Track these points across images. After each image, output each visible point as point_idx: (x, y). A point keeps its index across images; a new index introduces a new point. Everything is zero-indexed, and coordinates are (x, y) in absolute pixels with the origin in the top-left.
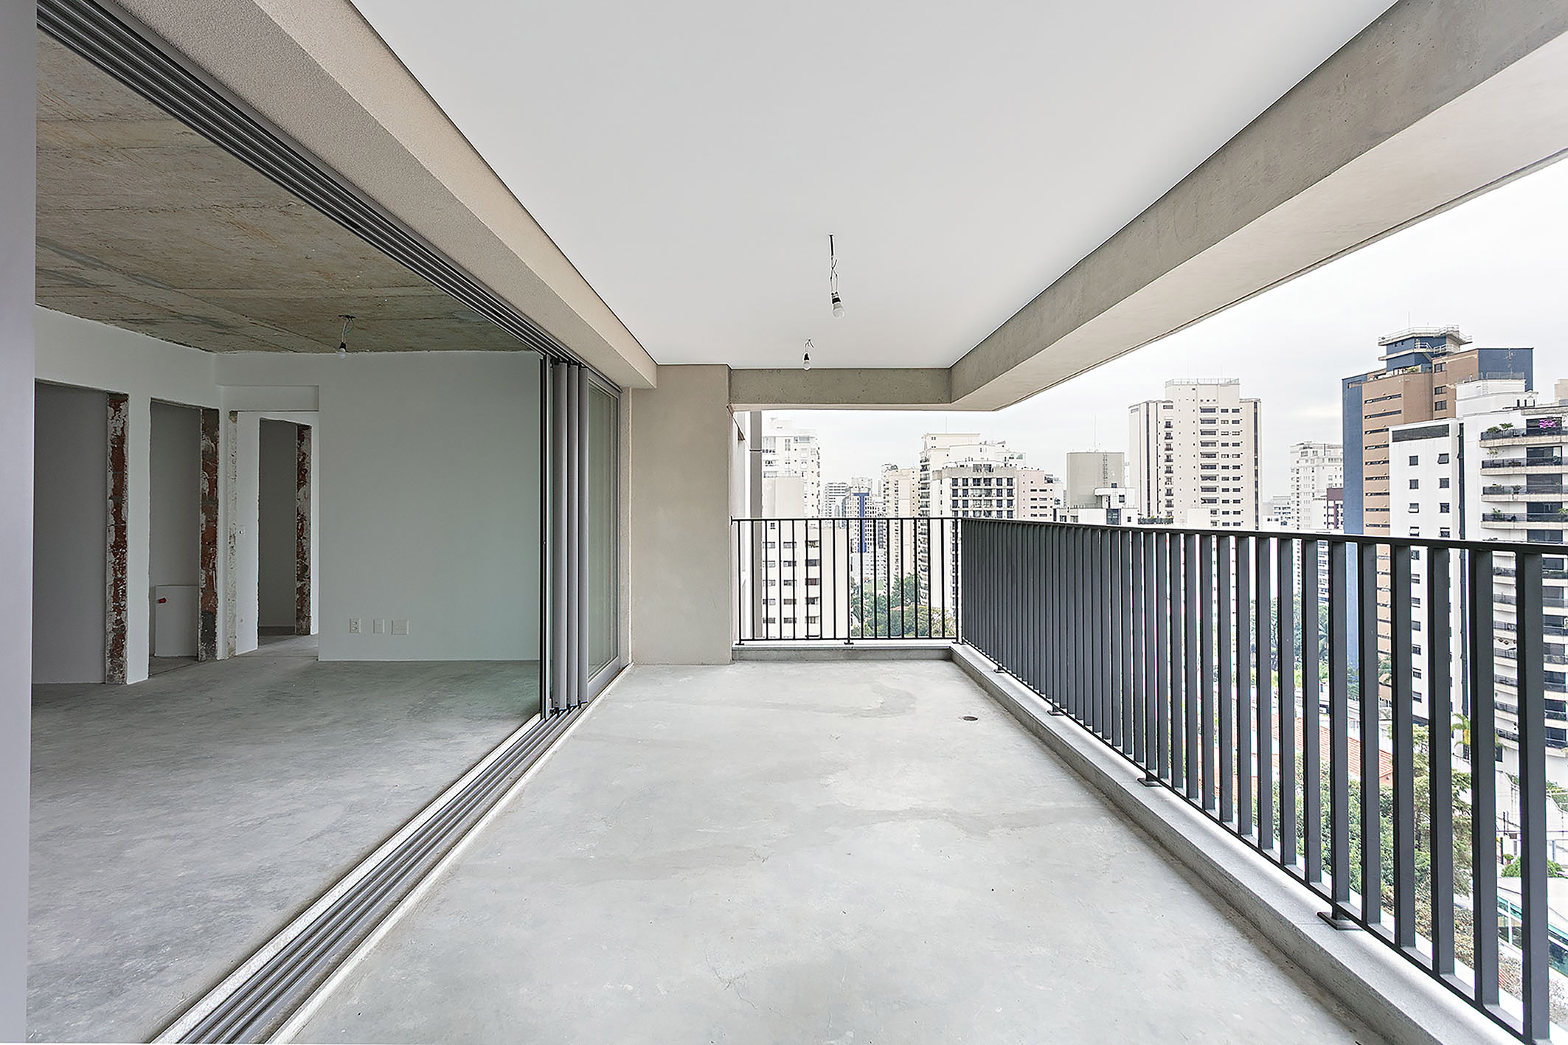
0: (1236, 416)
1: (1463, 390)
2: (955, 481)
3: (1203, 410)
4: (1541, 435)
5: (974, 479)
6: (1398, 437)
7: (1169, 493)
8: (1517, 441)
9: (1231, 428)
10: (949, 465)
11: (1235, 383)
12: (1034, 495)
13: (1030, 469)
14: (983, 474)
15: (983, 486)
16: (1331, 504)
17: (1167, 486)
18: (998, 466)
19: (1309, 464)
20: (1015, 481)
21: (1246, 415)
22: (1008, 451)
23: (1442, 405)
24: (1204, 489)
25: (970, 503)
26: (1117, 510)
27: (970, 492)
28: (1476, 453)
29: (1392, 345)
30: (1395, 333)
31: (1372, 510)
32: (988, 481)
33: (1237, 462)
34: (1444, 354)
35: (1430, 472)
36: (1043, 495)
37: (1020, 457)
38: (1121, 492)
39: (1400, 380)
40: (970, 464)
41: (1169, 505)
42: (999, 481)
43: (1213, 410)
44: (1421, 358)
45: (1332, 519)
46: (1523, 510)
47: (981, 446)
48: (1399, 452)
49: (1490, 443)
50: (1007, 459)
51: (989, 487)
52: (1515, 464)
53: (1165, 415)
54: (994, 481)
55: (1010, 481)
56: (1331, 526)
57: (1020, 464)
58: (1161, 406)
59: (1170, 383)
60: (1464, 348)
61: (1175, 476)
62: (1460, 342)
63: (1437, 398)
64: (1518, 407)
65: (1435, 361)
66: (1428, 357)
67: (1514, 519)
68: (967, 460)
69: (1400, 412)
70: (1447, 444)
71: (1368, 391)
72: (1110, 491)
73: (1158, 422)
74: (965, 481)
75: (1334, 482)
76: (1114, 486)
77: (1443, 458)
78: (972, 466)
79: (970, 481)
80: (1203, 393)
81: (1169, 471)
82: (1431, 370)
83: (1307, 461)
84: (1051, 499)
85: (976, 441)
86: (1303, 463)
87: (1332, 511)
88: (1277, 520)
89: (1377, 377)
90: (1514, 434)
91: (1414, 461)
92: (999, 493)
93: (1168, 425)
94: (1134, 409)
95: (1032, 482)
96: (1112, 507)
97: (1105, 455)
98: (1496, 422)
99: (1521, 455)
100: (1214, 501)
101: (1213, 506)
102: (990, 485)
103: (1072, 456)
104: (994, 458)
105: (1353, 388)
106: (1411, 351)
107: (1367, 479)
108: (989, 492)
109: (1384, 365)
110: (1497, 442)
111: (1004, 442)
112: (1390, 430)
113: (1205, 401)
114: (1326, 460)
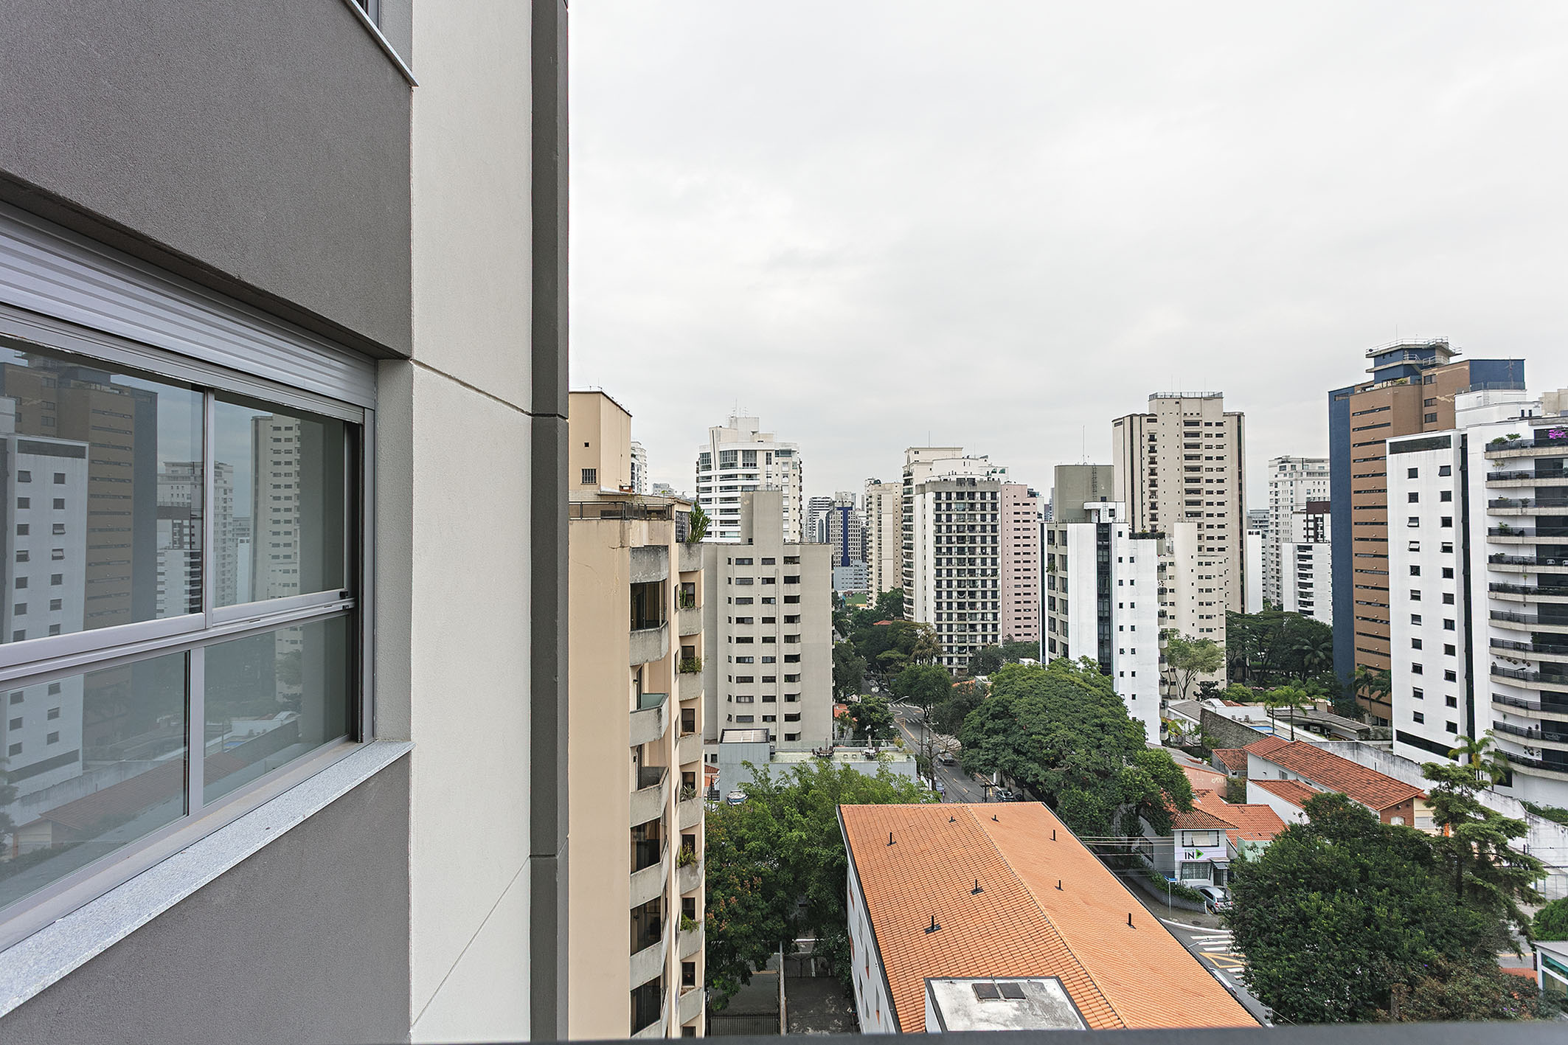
0: (1220, 430)
1: (1462, 401)
2: (938, 496)
3: (1187, 424)
4: (1549, 446)
5: (958, 493)
6: (1396, 448)
7: (1153, 506)
8: (1525, 452)
9: (1214, 441)
10: (933, 479)
11: (1218, 397)
12: (1017, 509)
13: (1013, 483)
14: (966, 489)
15: (966, 500)
16: (1311, 517)
17: (1152, 500)
18: (981, 480)
19: (1287, 478)
20: (998, 495)
21: (1230, 428)
22: (990, 466)
23: (1433, 418)
24: (1189, 503)
25: (954, 517)
26: (1108, 525)
27: (953, 506)
28: (1480, 466)
29: (1379, 357)
30: (1382, 345)
31: (1361, 524)
32: (972, 495)
33: (1221, 475)
34: (1433, 366)
35: (1430, 485)
36: (1026, 509)
37: (1003, 471)
38: (1111, 505)
39: (1389, 392)
40: (954, 478)
41: (1154, 518)
42: (983, 495)
43: (1197, 424)
44: (1409, 370)
45: (1311, 533)
46: (1531, 525)
47: (964, 460)
48: (1396, 465)
49: (1496, 455)
50: (990, 473)
51: (972, 501)
52: (1523, 476)
53: (1149, 427)
54: (978, 495)
55: (994, 495)
56: (1311, 540)
57: (1003, 479)
58: (1145, 419)
59: (1153, 397)
60: (1453, 360)
61: (1160, 490)
62: (1451, 354)
63: (1427, 410)
64: (1523, 418)
65: (1425, 373)
66: (1417, 369)
67: (1522, 533)
68: (951, 473)
69: (1389, 424)
70: (1448, 456)
71: (1355, 404)
72: (1099, 505)
73: (1141, 436)
74: (949, 495)
75: (1316, 495)
76: (1104, 499)
77: (1445, 471)
78: (956, 480)
79: (954, 495)
80: (1188, 407)
81: (1153, 484)
82: (1420, 382)
83: (1285, 475)
84: (1034, 513)
85: (958, 454)
86: (1281, 477)
87: (1311, 525)
88: (1258, 533)
89: (1364, 389)
90: (1522, 445)
91: (1413, 473)
92: (983, 507)
93: (1152, 438)
94: (1117, 423)
95: (1015, 496)
96: (1101, 522)
97: (1094, 468)
98: (1502, 432)
99: (1530, 467)
100: (1198, 514)
101: (1198, 520)
102: (974, 499)
103: (1061, 471)
104: (976, 471)
105: (1339, 400)
106: (1401, 363)
107: (1355, 492)
108: (972, 506)
109: (1371, 377)
110: (1504, 454)
111: (987, 457)
112: (1388, 441)
113: (1189, 414)
114: (1305, 474)
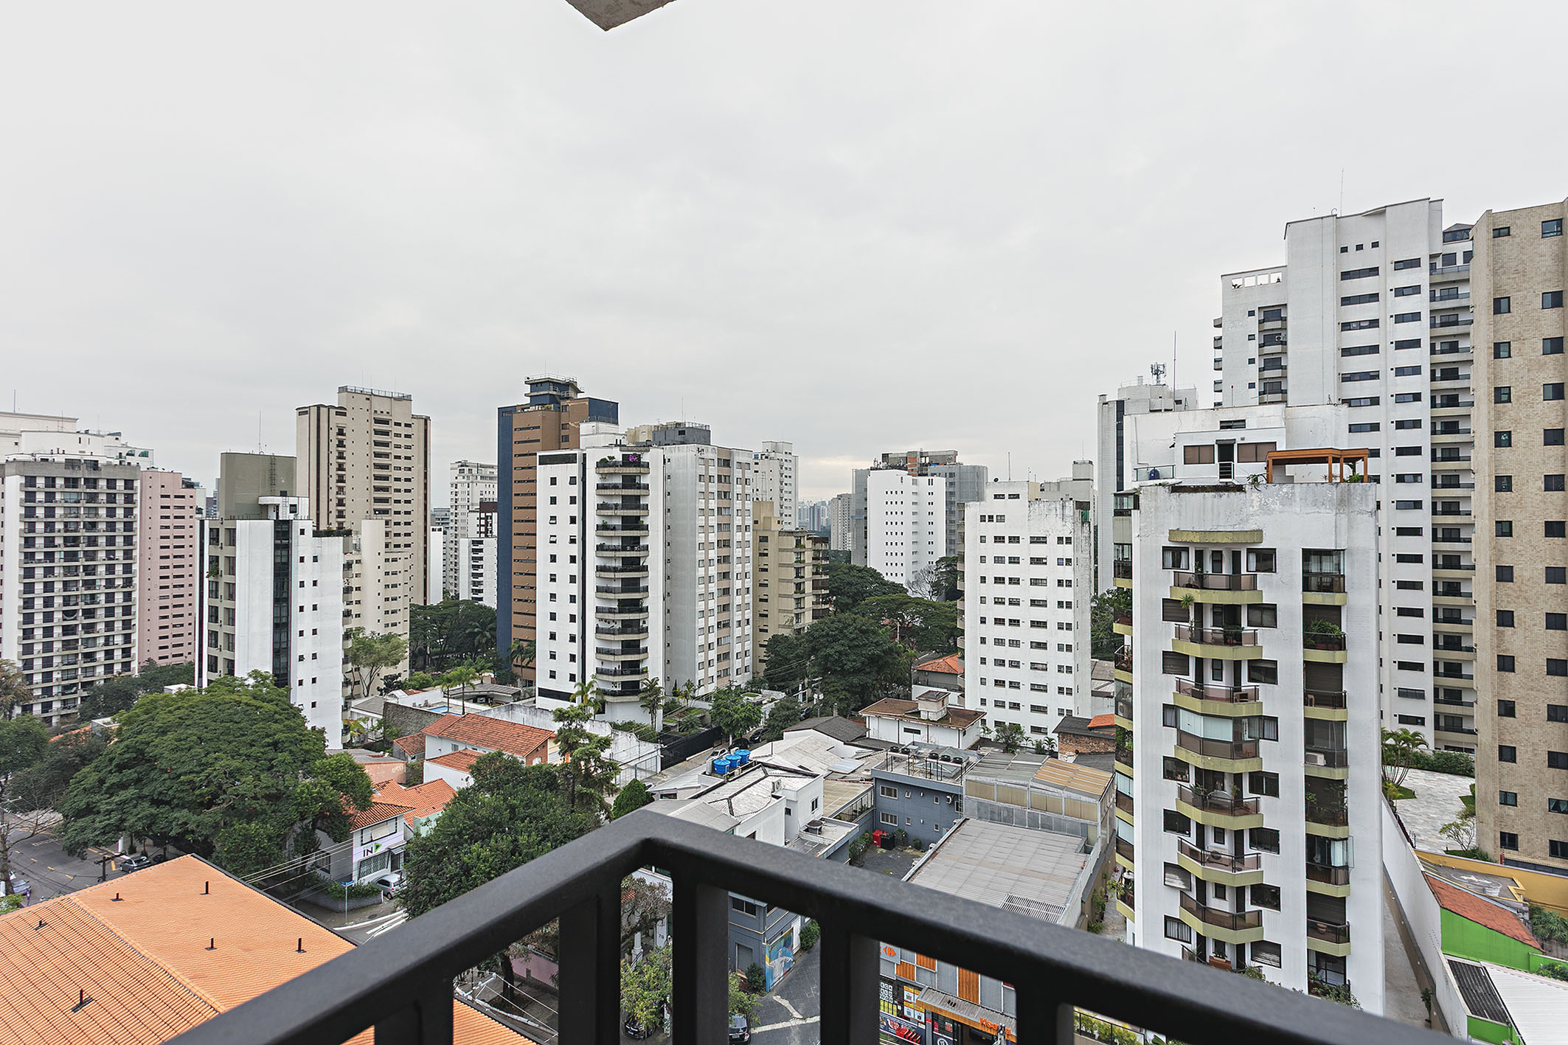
0: (408, 431)
1: (585, 428)
2: (31, 481)
3: (377, 421)
4: (630, 467)
5: (67, 480)
6: (544, 461)
7: (341, 503)
8: (617, 470)
9: (403, 441)
10: (19, 458)
11: (407, 399)
12: (166, 502)
13: (160, 470)
14: (82, 474)
15: (82, 487)
16: (483, 515)
17: (339, 496)
18: (109, 465)
19: (465, 480)
20: (137, 484)
21: (417, 429)
22: (124, 446)
23: (566, 439)
24: (377, 500)
25: (59, 512)
26: (288, 522)
27: (58, 497)
28: (593, 479)
29: (535, 385)
30: (538, 375)
31: (519, 521)
32: (92, 483)
33: (408, 475)
34: (568, 398)
35: (565, 491)
36: (179, 502)
37: (145, 454)
38: (292, 501)
39: (540, 414)
40: (61, 459)
41: (341, 514)
42: (111, 483)
43: (386, 422)
44: (554, 399)
45: (483, 529)
46: (618, 522)
47: (80, 436)
48: (544, 473)
49: (602, 470)
50: (124, 455)
51: (93, 491)
52: (615, 487)
53: (337, 421)
54: (102, 483)
55: (129, 484)
56: (483, 535)
57: (144, 464)
58: (333, 412)
59: (343, 390)
60: (580, 396)
61: (348, 486)
62: (578, 391)
63: (564, 433)
64: (616, 445)
65: (563, 403)
66: (558, 400)
67: (614, 528)
68: (55, 452)
69: (539, 441)
70: (574, 469)
71: (517, 421)
72: (277, 500)
73: (329, 429)
74: (51, 481)
75: (487, 496)
76: (284, 494)
77: (573, 481)
78: (64, 461)
79: (60, 482)
80: (378, 405)
81: (341, 479)
82: (560, 409)
83: (464, 478)
84: (191, 507)
85: (68, 426)
86: (460, 479)
87: (483, 522)
88: (440, 530)
89: (523, 409)
90: (615, 465)
91: (553, 481)
92: (112, 498)
93: (341, 432)
94: (303, 412)
95: (163, 486)
96: (280, 519)
97: (273, 459)
98: (605, 454)
99: (619, 481)
100: (386, 512)
101: (386, 517)
102: (95, 488)
103: (229, 459)
104: (101, 451)
105: (506, 414)
106: (546, 392)
107: (515, 495)
108: (93, 498)
109: (528, 400)
110: (606, 470)
111: (119, 434)
112: (538, 454)
113: (379, 412)
114: (479, 477)
